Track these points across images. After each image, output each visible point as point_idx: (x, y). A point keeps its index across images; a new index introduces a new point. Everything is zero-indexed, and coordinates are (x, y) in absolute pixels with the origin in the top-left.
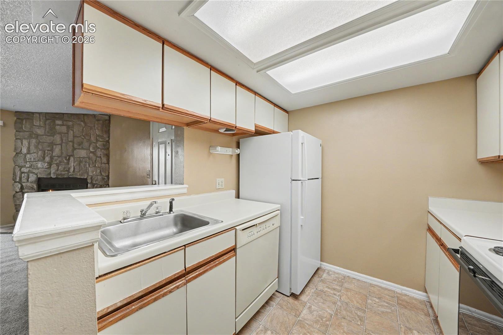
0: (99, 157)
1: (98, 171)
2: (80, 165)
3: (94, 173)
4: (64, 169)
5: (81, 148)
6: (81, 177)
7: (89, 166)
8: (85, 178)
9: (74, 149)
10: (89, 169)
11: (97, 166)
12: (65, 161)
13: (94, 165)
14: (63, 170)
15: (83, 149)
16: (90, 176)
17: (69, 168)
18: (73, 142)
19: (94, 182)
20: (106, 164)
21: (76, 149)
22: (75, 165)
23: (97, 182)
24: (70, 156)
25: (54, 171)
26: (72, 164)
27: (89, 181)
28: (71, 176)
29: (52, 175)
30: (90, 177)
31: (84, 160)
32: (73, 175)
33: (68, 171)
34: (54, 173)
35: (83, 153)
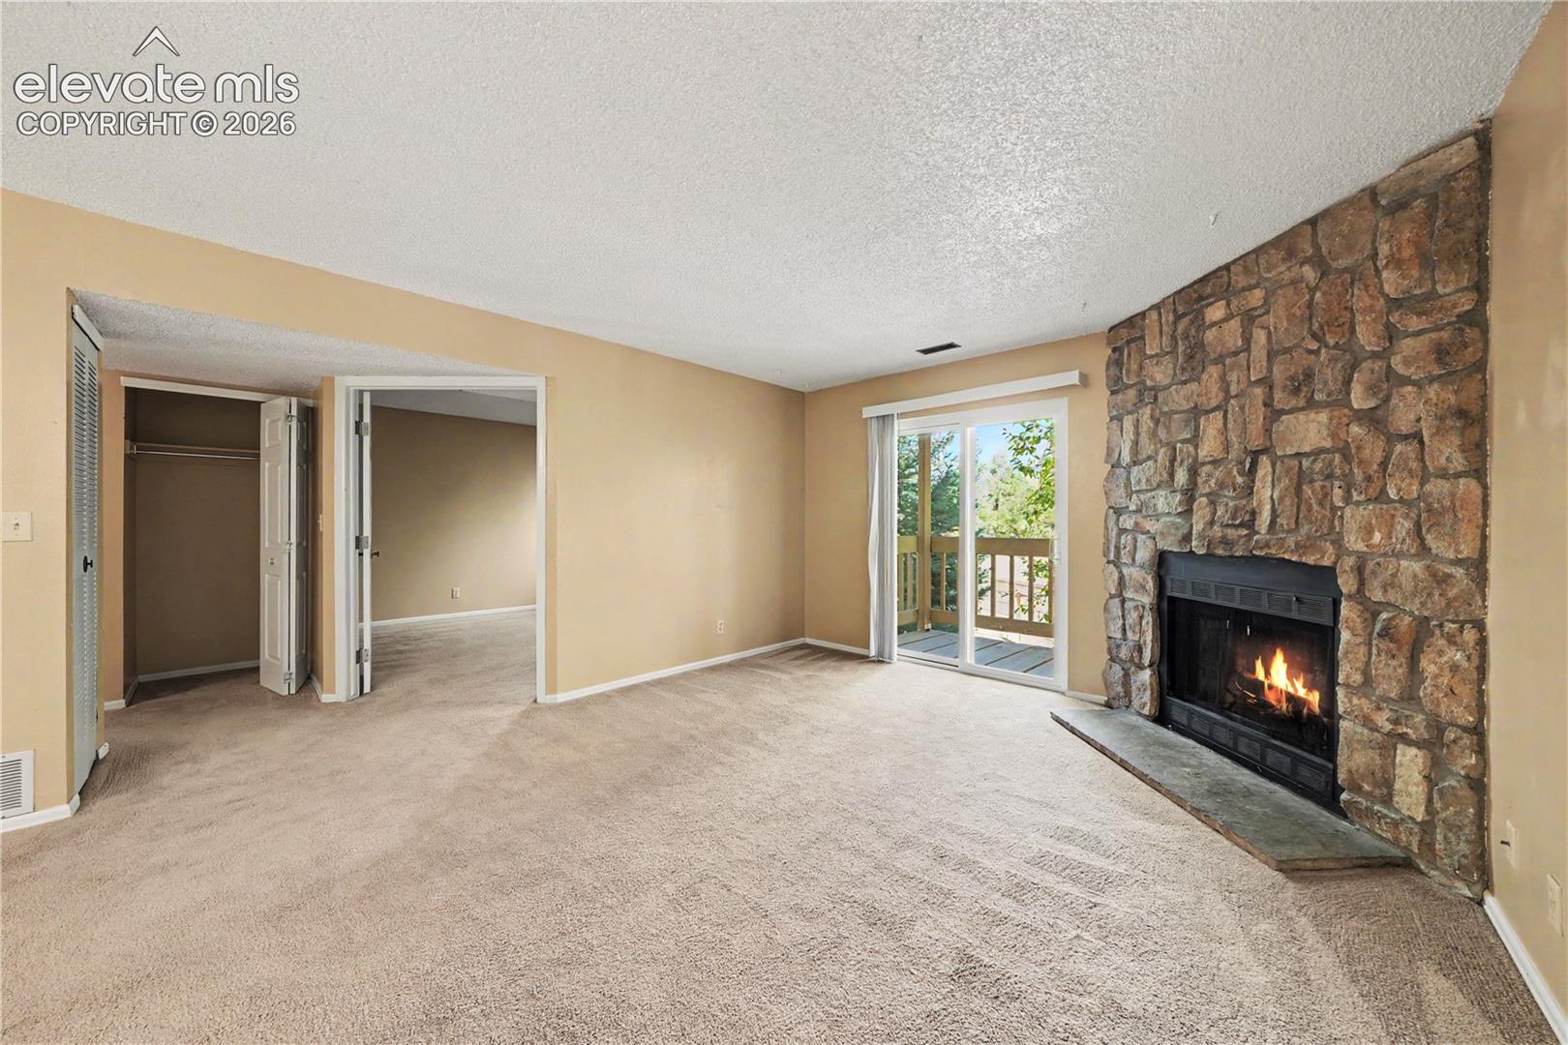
0: (1405, 438)
1: (1403, 526)
2: (1299, 491)
3: (1377, 537)
4: (1234, 518)
5: (1302, 403)
6: (1304, 560)
7: (1347, 499)
8: (1326, 562)
9: (1274, 414)
10: (1348, 512)
11: (1392, 493)
12: (1240, 480)
13: (1373, 492)
14: (1230, 522)
15: (1311, 404)
16: (1350, 553)
17: (1253, 513)
18: (1267, 382)
19: (1377, 596)
20: (1458, 475)
21: (1283, 412)
22: (1275, 497)
23: (1393, 596)
24: (1255, 455)
25: (1201, 526)
26: (1265, 492)
27: (1346, 583)
28: (1261, 548)
29: (1194, 543)
30: (1349, 562)
31: (1318, 466)
32: (1267, 545)
33: (1250, 525)
34: (1201, 537)
35: (1309, 431)
